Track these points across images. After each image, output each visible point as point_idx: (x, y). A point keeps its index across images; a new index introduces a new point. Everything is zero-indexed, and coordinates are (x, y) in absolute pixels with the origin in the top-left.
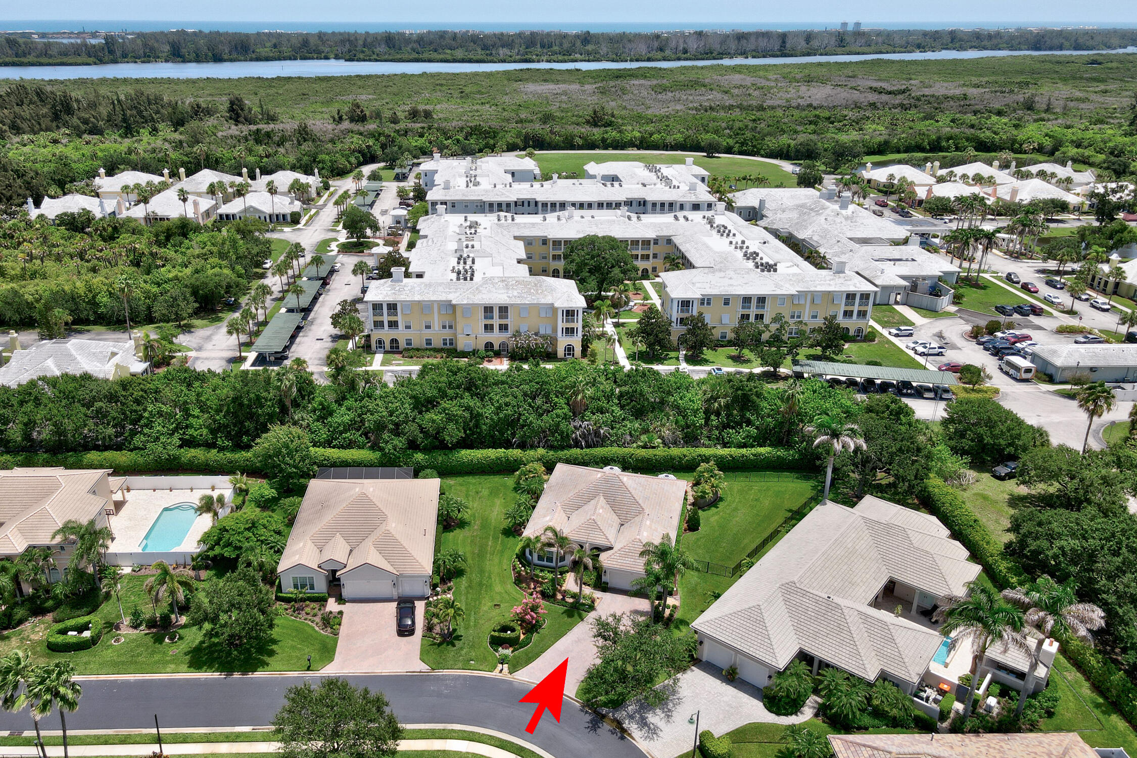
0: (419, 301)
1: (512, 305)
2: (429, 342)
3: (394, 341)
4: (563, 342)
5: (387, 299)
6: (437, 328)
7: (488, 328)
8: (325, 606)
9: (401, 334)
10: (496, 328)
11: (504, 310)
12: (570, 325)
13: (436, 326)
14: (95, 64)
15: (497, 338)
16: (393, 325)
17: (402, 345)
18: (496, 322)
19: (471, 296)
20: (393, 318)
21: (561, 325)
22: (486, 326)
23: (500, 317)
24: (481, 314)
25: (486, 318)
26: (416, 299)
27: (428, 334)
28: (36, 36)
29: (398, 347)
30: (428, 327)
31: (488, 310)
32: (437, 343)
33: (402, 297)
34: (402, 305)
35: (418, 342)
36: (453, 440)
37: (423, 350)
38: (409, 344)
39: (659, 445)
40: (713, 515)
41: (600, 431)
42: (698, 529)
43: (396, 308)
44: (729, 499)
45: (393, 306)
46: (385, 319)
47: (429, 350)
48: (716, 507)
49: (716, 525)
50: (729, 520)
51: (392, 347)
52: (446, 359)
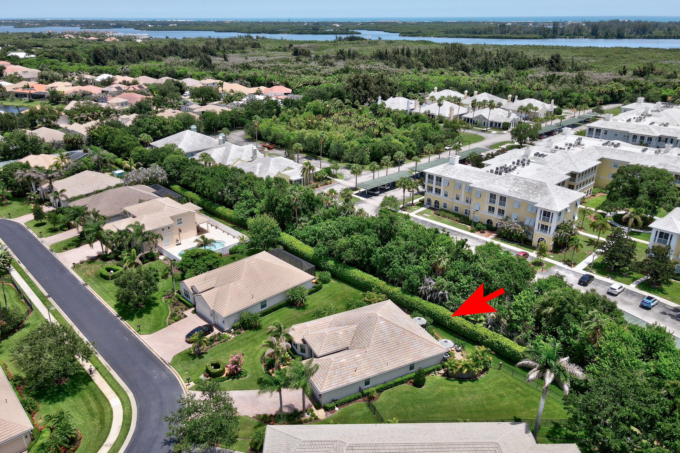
0: (455, 180)
1: (509, 197)
2: (456, 209)
3: (437, 202)
4: (537, 235)
5: (436, 173)
6: (462, 201)
7: (491, 209)
8: (186, 309)
9: (441, 199)
10: (496, 211)
11: (503, 199)
12: (545, 224)
13: (462, 199)
14: (541, 38)
15: (495, 218)
16: (438, 191)
17: (441, 206)
18: (497, 206)
19: (485, 184)
20: (438, 187)
21: (538, 221)
22: (490, 207)
23: (500, 204)
24: (488, 198)
25: (490, 202)
26: (452, 177)
27: (457, 203)
28: (531, 24)
29: (438, 207)
30: (458, 199)
31: (493, 196)
32: (461, 211)
33: (446, 174)
34: (444, 180)
35: (451, 207)
36: (347, 259)
37: (450, 213)
38: (445, 207)
39: (481, 321)
40: (449, 386)
41: (441, 292)
42: (421, 387)
43: (441, 181)
44: (482, 383)
45: (439, 179)
46: (434, 186)
47: (453, 213)
48: (461, 382)
49: (437, 392)
50: (453, 395)
51: (435, 206)
52: (457, 222)
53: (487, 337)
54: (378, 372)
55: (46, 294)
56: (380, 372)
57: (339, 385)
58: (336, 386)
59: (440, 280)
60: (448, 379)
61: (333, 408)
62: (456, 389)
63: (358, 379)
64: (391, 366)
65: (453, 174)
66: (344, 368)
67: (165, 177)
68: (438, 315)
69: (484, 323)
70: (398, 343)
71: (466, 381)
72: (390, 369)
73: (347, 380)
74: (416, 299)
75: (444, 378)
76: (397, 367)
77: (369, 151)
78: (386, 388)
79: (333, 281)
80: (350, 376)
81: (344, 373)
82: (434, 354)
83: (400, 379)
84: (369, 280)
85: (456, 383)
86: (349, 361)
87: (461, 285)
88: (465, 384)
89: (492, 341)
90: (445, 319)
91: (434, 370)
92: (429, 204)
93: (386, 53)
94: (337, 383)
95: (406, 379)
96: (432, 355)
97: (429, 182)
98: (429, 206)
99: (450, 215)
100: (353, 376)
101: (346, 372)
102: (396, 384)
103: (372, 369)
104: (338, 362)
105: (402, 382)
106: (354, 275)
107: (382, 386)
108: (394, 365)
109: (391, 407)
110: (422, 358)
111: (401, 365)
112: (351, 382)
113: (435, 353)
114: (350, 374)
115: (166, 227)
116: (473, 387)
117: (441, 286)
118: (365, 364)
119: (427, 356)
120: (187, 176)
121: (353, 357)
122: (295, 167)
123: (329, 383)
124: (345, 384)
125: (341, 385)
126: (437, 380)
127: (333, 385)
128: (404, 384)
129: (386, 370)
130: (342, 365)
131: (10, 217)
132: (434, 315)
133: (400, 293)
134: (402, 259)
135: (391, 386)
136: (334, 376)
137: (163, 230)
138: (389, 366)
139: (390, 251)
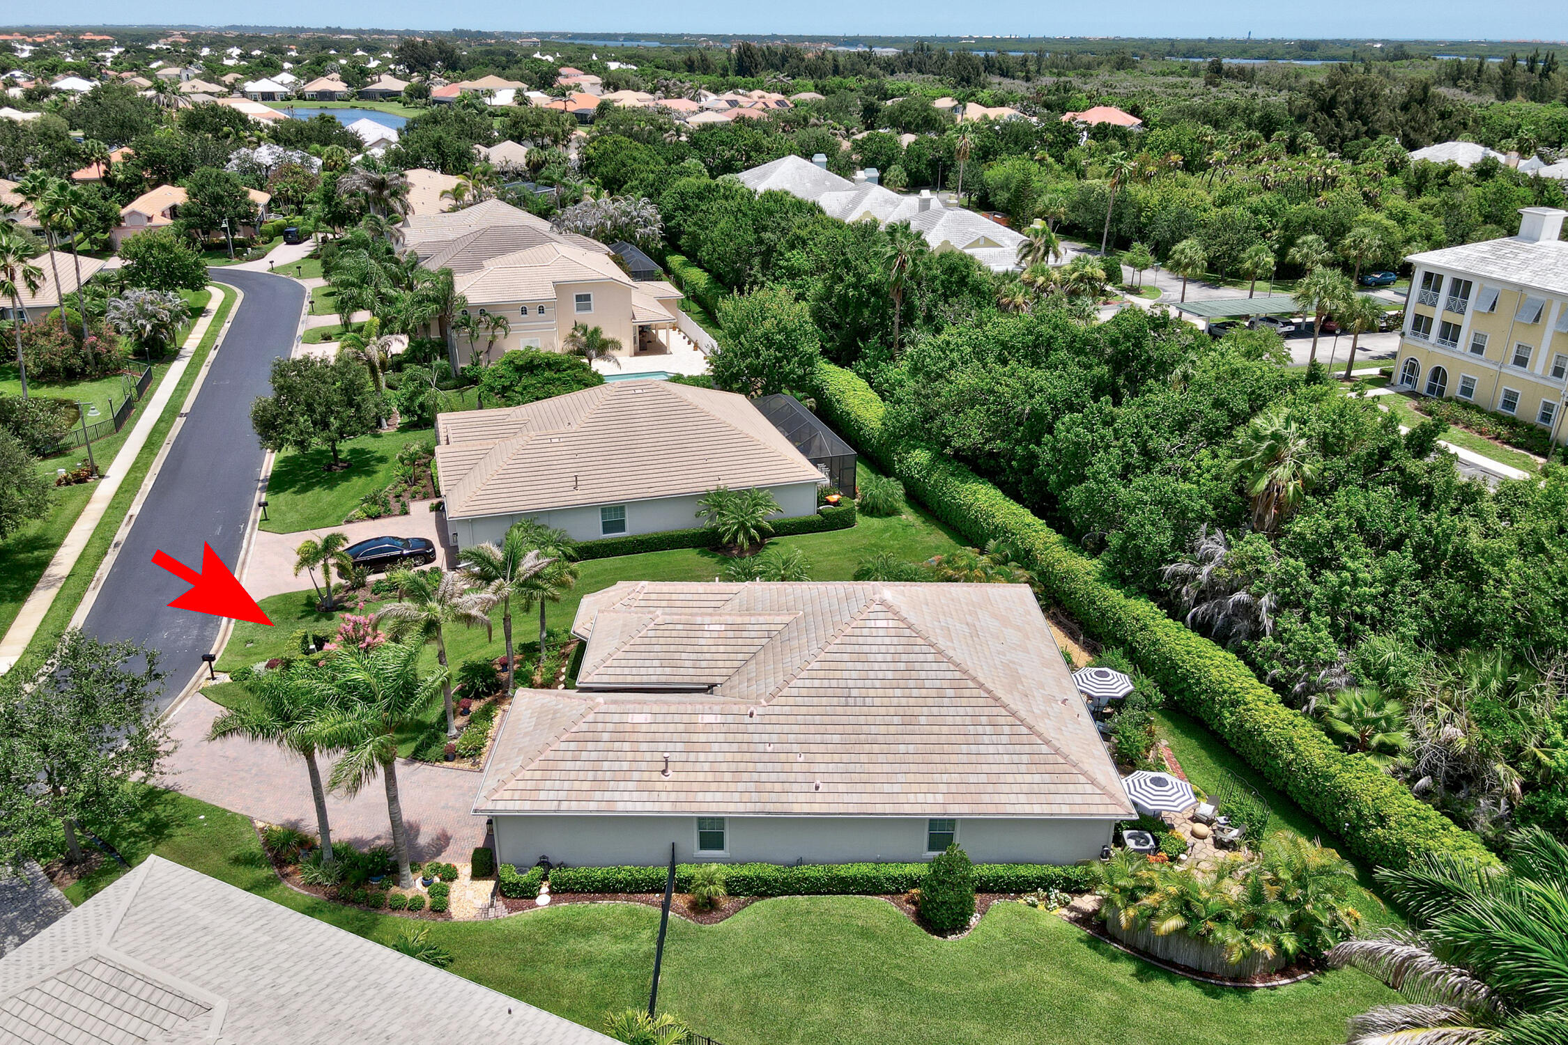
0: (1522, 288)
2: (1510, 400)
3: (1438, 374)
5: (1455, 266)
6: (1539, 370)
9: (1457, 360)
13: (1541, 362)
16: (1450, 333)
17: (1453, 387)
20: (1453, 318)
26: (1515, 280)
27: (1515, 378)
29: (1441, 391)
30: (1521, 361)
32: (1528, 410)
33: (1491, 268)
34: (1482, 289)
35: (1488, 393)
36: (957, 442)
37: (1480, 410)
38: (1467, 391)
39: (1387, 750)
40: (1078, 971)
41: (1241, 596)
42: (942, 933)
43: (1466, 296)
44: (1257, 1019)
45: (1462, 287)
46: (1439, 315)
47: (1494, 415)
48: (1141, 975)
49: (1001, 981)
50: (1067, 1022)
51: (1431, 389)
52: (1497, 443)
53: (1382, 820)
54: (759, 807)
55: (186, 408)
56: (770, 807)
57: (564, 806)
58: (554, 806)
59: (1257, 544)
60: (1092, 943)
61: (526, 893)
62: (1102, 998)
63: (657, 807)
64: (830, 798)
65: (1519, 269)
66: (627, 746)
67: (656, 228)
68: (1198, 683)
69: (1403, 760)
70: (909, 720)
71: (1172, 980)
72: (816, 808)
73: (608, 796)
74: (1142, 608)
75: (1081, 932)
76: (852, 809)
77: (1278, 241)
78: (789, 888)
79: (908, 516)
80: (631, 786)
81: (616, 766)
82: (1055, 809)
83: (865, 869)
84: (1012, 522)
85: (1124, 971)
86: (662, 728)
87: (1343, 584)
88: (1161, 988)
89: (1402, 843)
90: (1223, 705)
91: (1045, 883)
92: (1409, 380)
93: (1479, 71)
94: (562, 795)
95: (894, 880)
96: (1046, 809)
97: (1422, 302)
98: (1408, 387)
99: (1475, 417)
100: (645, 787)
101: (625, 766)
102: (843, 886)
103: (741, 787)
104: (616, 718)
105: (870, 887)
106: (970, 499)
107: (769, 871)
108: (846, 798)
109: (747, 971)
110: (991, 809)
111: (879, 809)
112: (620, 807)
113: (1065, 809)
114: (636, 776)
115: (532, 303)
116: (1196, 1018)
117: (1250, 572)
118: (720, 757)
119: (1018, 809)
120: (695, 224)
121: (686, 718)
122: (1008, 242)
123: (530, 785)
124: (592, 806)
125: (574, 806)
126: (1041, 933)
127: (543, 795)
128: (881, 899)
129: (796, 808)
130: (620, 735)
131: (300, 276)
132: (1184, 678)
133: (1089, 579)
134: (1136, 459)
135: (815, 888)
136: (569, 765)
137: (524, 311)
138: (819, 797)
139: (1106, 424)
